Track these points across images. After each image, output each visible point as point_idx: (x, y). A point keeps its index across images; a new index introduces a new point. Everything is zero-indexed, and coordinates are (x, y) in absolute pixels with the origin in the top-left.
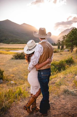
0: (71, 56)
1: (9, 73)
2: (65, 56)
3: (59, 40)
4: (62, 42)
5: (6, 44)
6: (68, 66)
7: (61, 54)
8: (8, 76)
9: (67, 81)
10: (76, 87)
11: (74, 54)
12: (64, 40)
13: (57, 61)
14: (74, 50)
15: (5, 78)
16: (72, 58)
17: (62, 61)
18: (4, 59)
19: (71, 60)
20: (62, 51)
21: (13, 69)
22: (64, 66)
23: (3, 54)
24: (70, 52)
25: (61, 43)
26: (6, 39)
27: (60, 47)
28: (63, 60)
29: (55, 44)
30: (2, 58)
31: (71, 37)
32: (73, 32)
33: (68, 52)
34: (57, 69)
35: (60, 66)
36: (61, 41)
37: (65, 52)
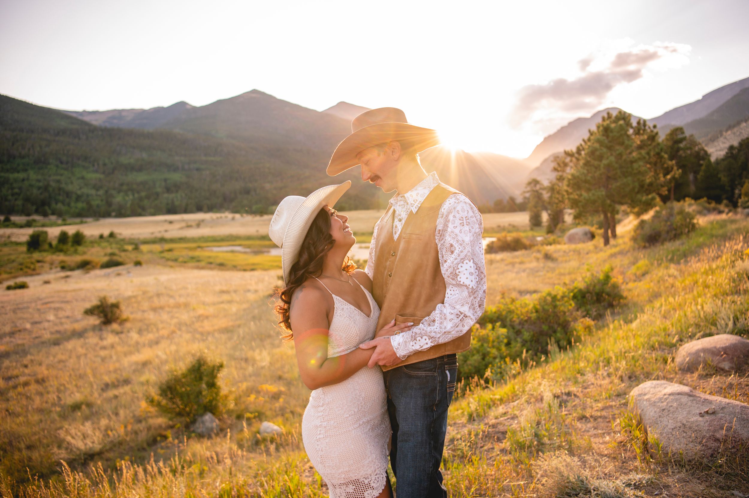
0: (606, 267)
1: (257, 374)
2: (574, 264)
3: (535, 182)
4: (552, 189)
5: (248, 218)
6: (588, 321)
7: (547, 257)
8: (249, 391)
9: (582, 418)
10: (635, 458)
11: (621, 253)
12: (561, 179)
13: (527, 298)
14: (620, 229)
15: (232, 405)
16: (607, 277)
17: (554, 298)
18: (236, 297)
19: (607, 289)
20: (551, 237)
21: (277, 351)
22: (565, 326)
23: (235, 268)
24: (599, 241)
25: (546, 195)
26: (247, 192)
27: (545, 217)
28: (559, 290)
29: (512, 199)
30: (223, 292)
33: (590, 245)
34: (524, 344)
35: (545, 328)
36: (546, 183)
37: (573, 246)
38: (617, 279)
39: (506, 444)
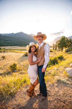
0: (62, 54)
1: (21, 65)
2: (58, 54)
3: (54, 44)
4: (56, 45)
5: (20, 47)
6: (60, 61)
7: (55, 53)
8: (20, 67)
9: (60, 72)
10: (66, 77)
11: (64, 53)
12: (57, 44)
13: (53, 58)
14: (63, 50)
15: (18, 69)
16: (62, 56)
17: (56, 58)
18: (19, 56)
20: (55, 51)
21: (23, 63)
22: (57, 61)
23: (18, 53)
24: (61, 51)
25: (55, 46)
26: (20, 44)
27: (55, 48)
28: (56, 57)
29: (51, 46)
30: (17, 56)
31: (62, 41)
32: (63, 38)
33: (60, 52)
34: (52, 63)
35: (55, 61)
36: (55, 44)
37: (58, 52)
38: (63, 56)
39: (51, 75)
